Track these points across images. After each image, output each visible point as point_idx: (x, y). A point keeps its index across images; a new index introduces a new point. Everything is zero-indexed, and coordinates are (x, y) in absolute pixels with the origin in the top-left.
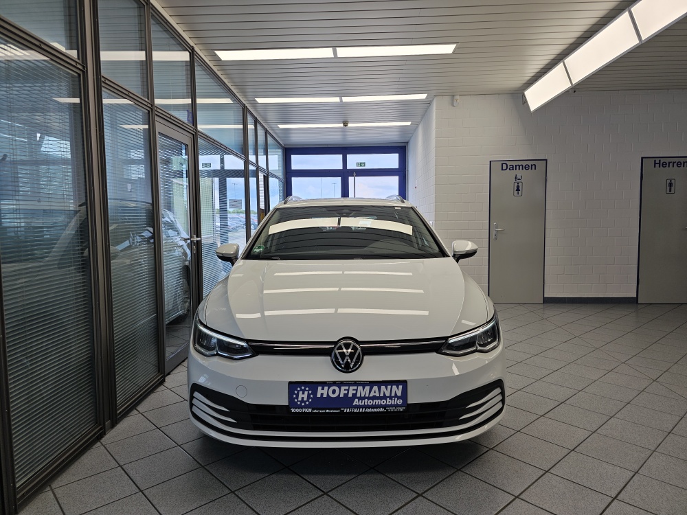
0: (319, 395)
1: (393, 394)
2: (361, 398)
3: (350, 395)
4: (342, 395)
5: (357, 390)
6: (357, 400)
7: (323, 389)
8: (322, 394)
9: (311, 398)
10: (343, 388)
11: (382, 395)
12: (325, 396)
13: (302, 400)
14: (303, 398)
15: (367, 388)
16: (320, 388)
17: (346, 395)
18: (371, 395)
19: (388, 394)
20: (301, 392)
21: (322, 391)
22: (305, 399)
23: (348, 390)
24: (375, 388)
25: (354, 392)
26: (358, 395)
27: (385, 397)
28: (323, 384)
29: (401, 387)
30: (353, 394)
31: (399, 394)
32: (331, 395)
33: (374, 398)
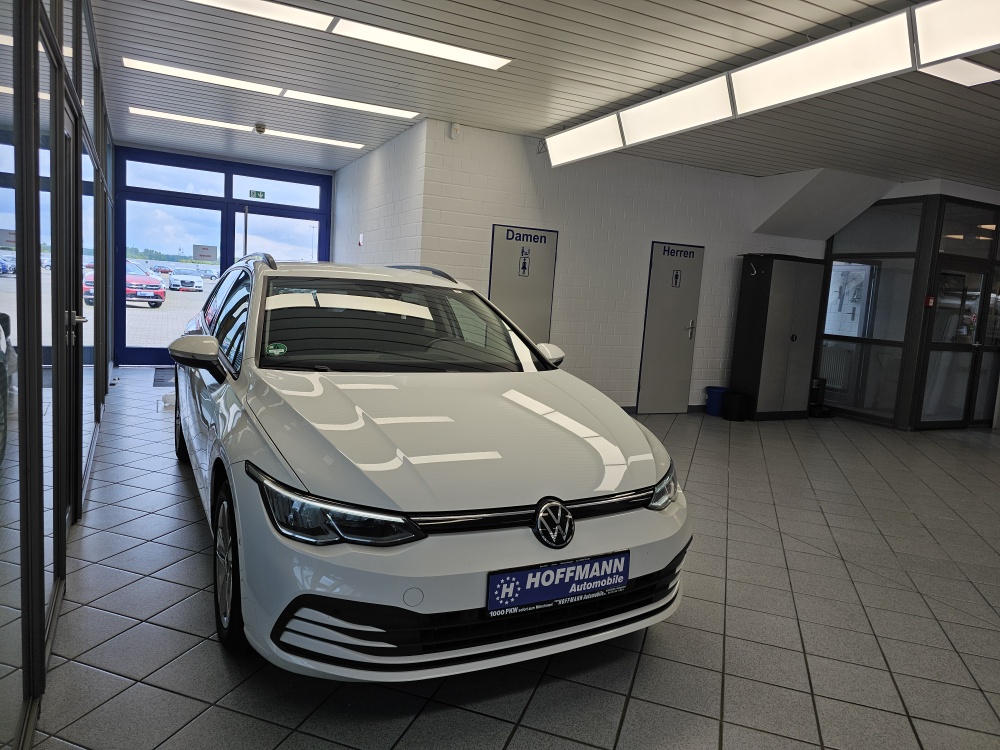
0: (528, 586)
1: (614, 571)
2: (580, 582)
3: (567, 580)
4: (557, 582)
5: (575, 571)
6: (574, 585)
7: (534, 576)
8: (533, 584)
9: (518, 592)
10: (559, 571)
11: (603, 574)
12: (536, 586)
13: (507, 598)
14: (507, 594)
15: (587, 566)
16: (530, 575)
17: (562, 580)
18: (591, 576)
19: (609, 572)
20: (505, 586)
21: (534, 580)
22: (510, 595)
23: (565, 573)
24: (596, 565)
25: (572, 574)
26: (576, 579)
27: (605, 576)
28: (534, 569)
29: (623, 559)
30: (571, 578)
31: (621, 569)
32: (545, 584)
33: (595, 578)
